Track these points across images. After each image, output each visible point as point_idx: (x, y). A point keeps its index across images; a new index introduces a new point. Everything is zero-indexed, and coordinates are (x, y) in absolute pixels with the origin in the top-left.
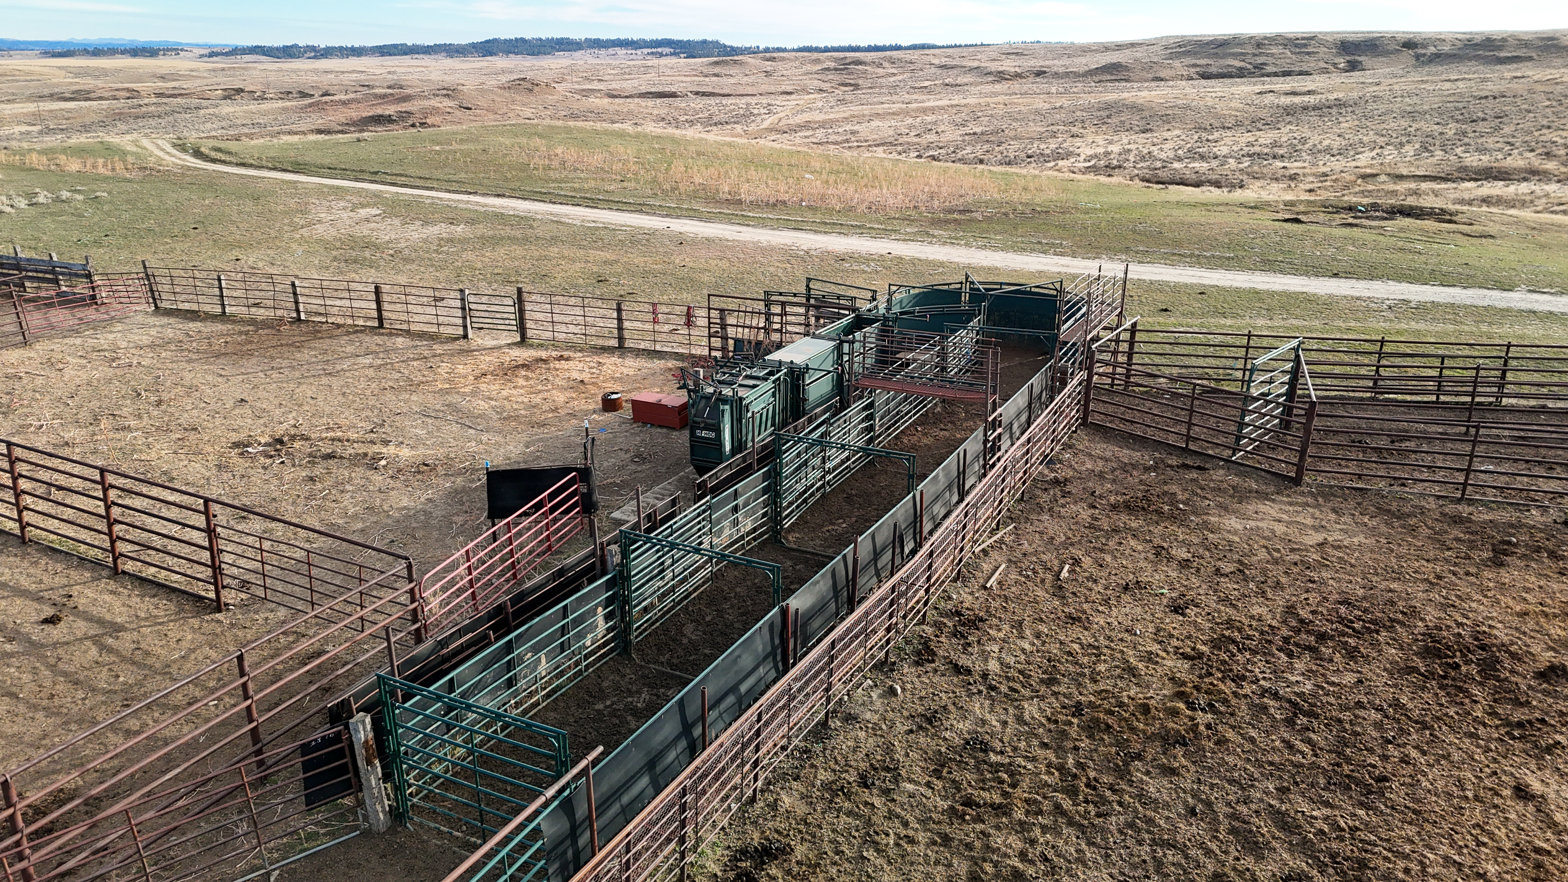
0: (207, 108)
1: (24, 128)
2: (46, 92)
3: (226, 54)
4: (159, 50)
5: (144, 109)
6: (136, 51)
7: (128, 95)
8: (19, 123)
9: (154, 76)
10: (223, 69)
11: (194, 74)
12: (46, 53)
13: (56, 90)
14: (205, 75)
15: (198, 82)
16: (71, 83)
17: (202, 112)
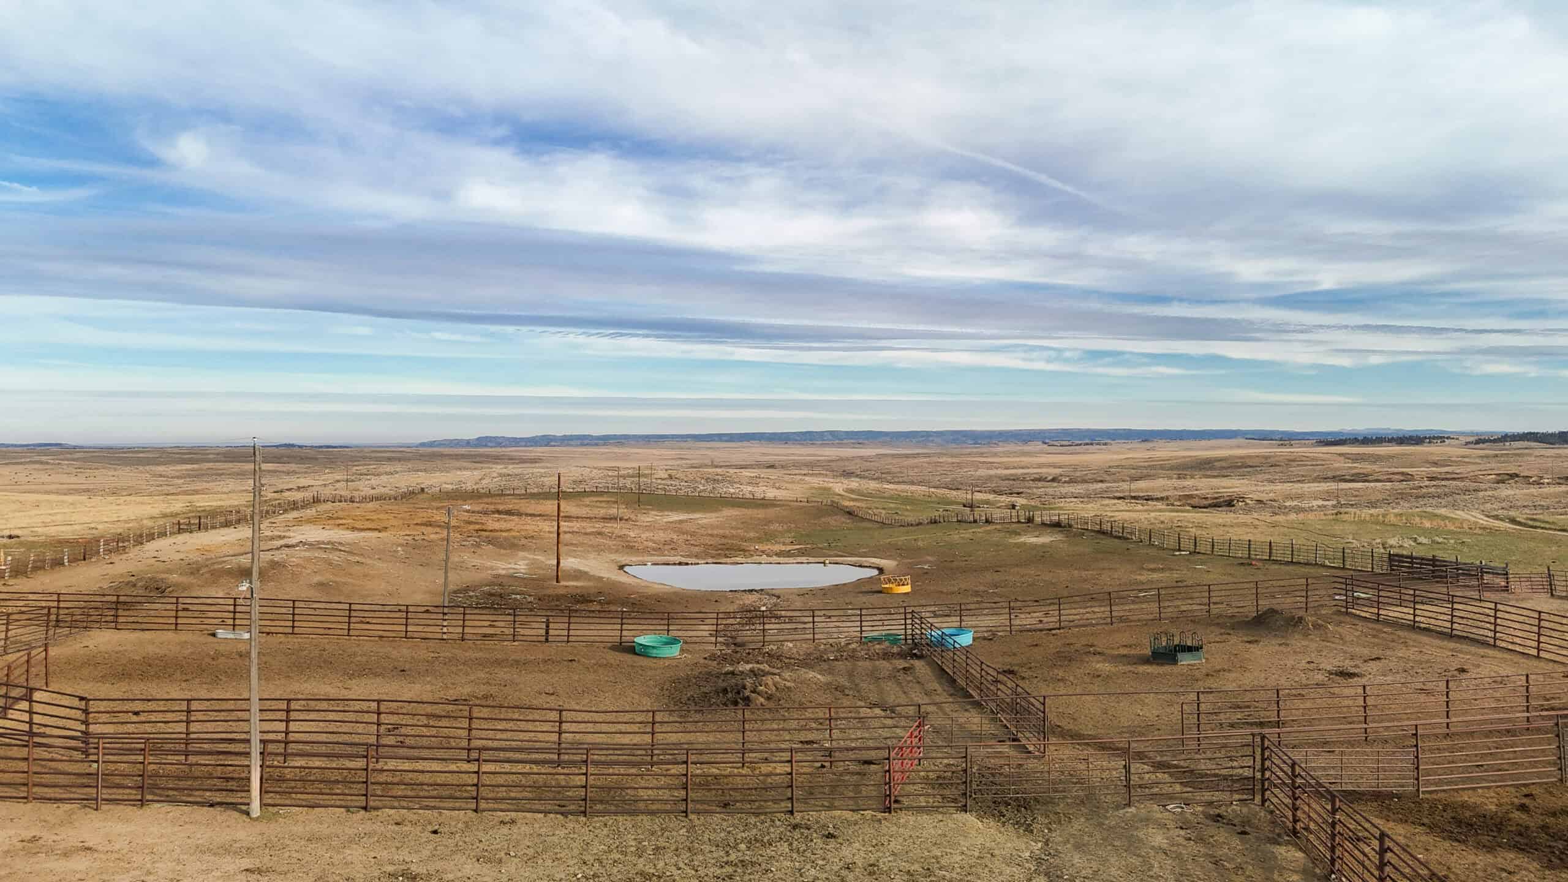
0: (1486, 490)
1: (1320, 503)
2: (1330, 474)
3: (1495, 441)
4: (1426, 438)
5: (1424, 490)
6: (1403, 440)
7: (1402, 478)
8: (1315, 499)
9: (1427, 462)
10: (1496, 456)
11: (1466, 460)
12: (1321, 442)
13: (1338, 473)
14: (1477, 460)
15: (1471, 468)
16: (1350, 468)
17: (1481, 494)
